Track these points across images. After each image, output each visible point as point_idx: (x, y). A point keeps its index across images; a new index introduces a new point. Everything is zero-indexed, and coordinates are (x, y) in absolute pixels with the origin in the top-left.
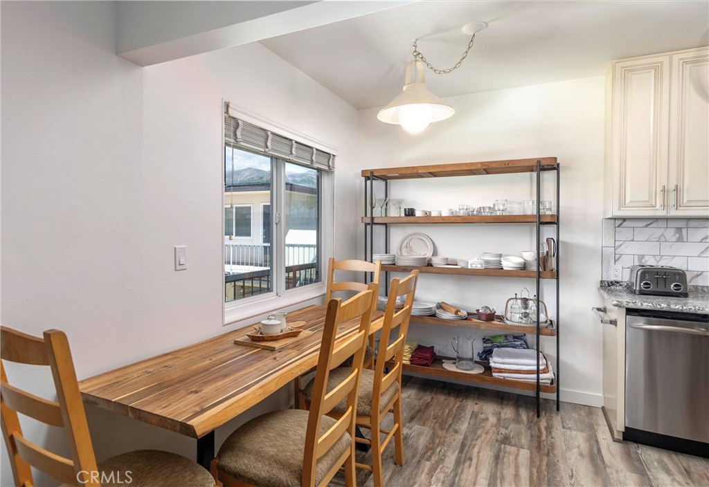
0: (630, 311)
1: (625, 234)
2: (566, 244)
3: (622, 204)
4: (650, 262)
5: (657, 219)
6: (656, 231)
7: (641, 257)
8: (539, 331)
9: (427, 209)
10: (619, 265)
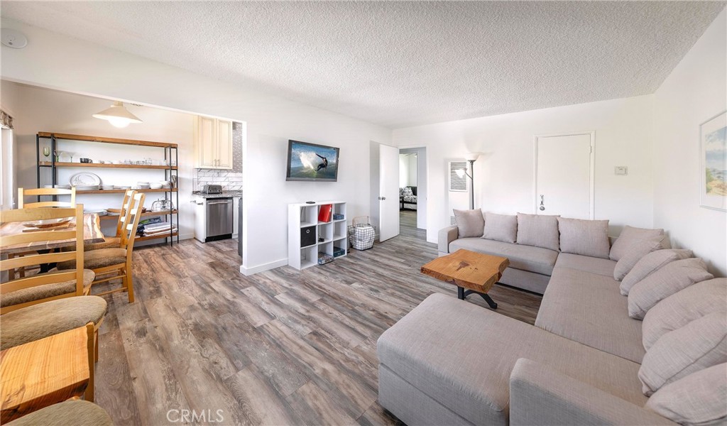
0: (207, 199)
1: (201, 174)
2: (180, 178)
3: (202, 164)
4: (210, 184)
5: (212, 169)
6: (211, 173)
7: (207, 182)
8: (171, 213)
9: (102, 160)
10: (199, 185)
